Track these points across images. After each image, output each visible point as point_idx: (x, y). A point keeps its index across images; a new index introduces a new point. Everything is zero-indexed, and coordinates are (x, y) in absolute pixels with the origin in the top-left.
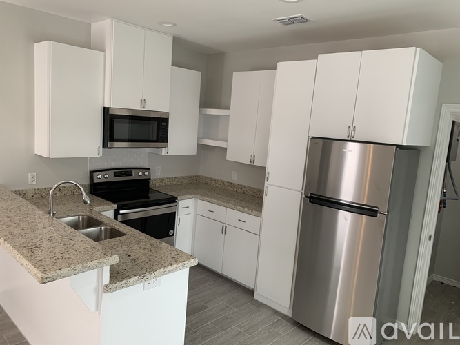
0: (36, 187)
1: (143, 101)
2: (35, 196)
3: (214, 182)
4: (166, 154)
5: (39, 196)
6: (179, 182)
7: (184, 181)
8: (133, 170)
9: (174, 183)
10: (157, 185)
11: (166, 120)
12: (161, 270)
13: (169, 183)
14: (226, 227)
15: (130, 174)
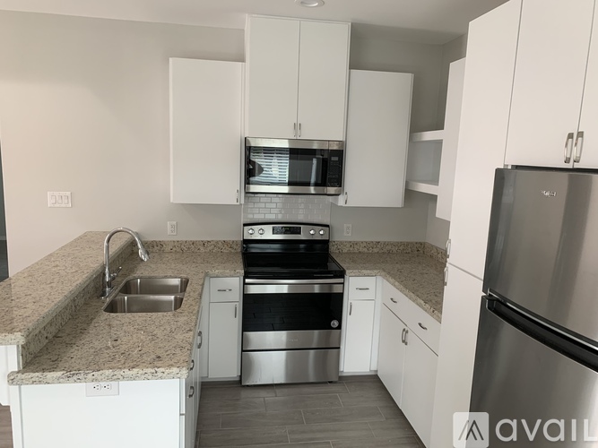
0: (175, 239)
1: (297, 127)
2: (174, 249)
3: (439, 256)
4: (344, 205)
5: (179, 250)
6: (385, 250)
7: (395, 249)
8: (302, 226)
9: (375, 250)
10: (345, 251)
11: (340, 154)
12: (108, 372)
13: (365, 250)
14: (407, 332)
15: (297, 231)
